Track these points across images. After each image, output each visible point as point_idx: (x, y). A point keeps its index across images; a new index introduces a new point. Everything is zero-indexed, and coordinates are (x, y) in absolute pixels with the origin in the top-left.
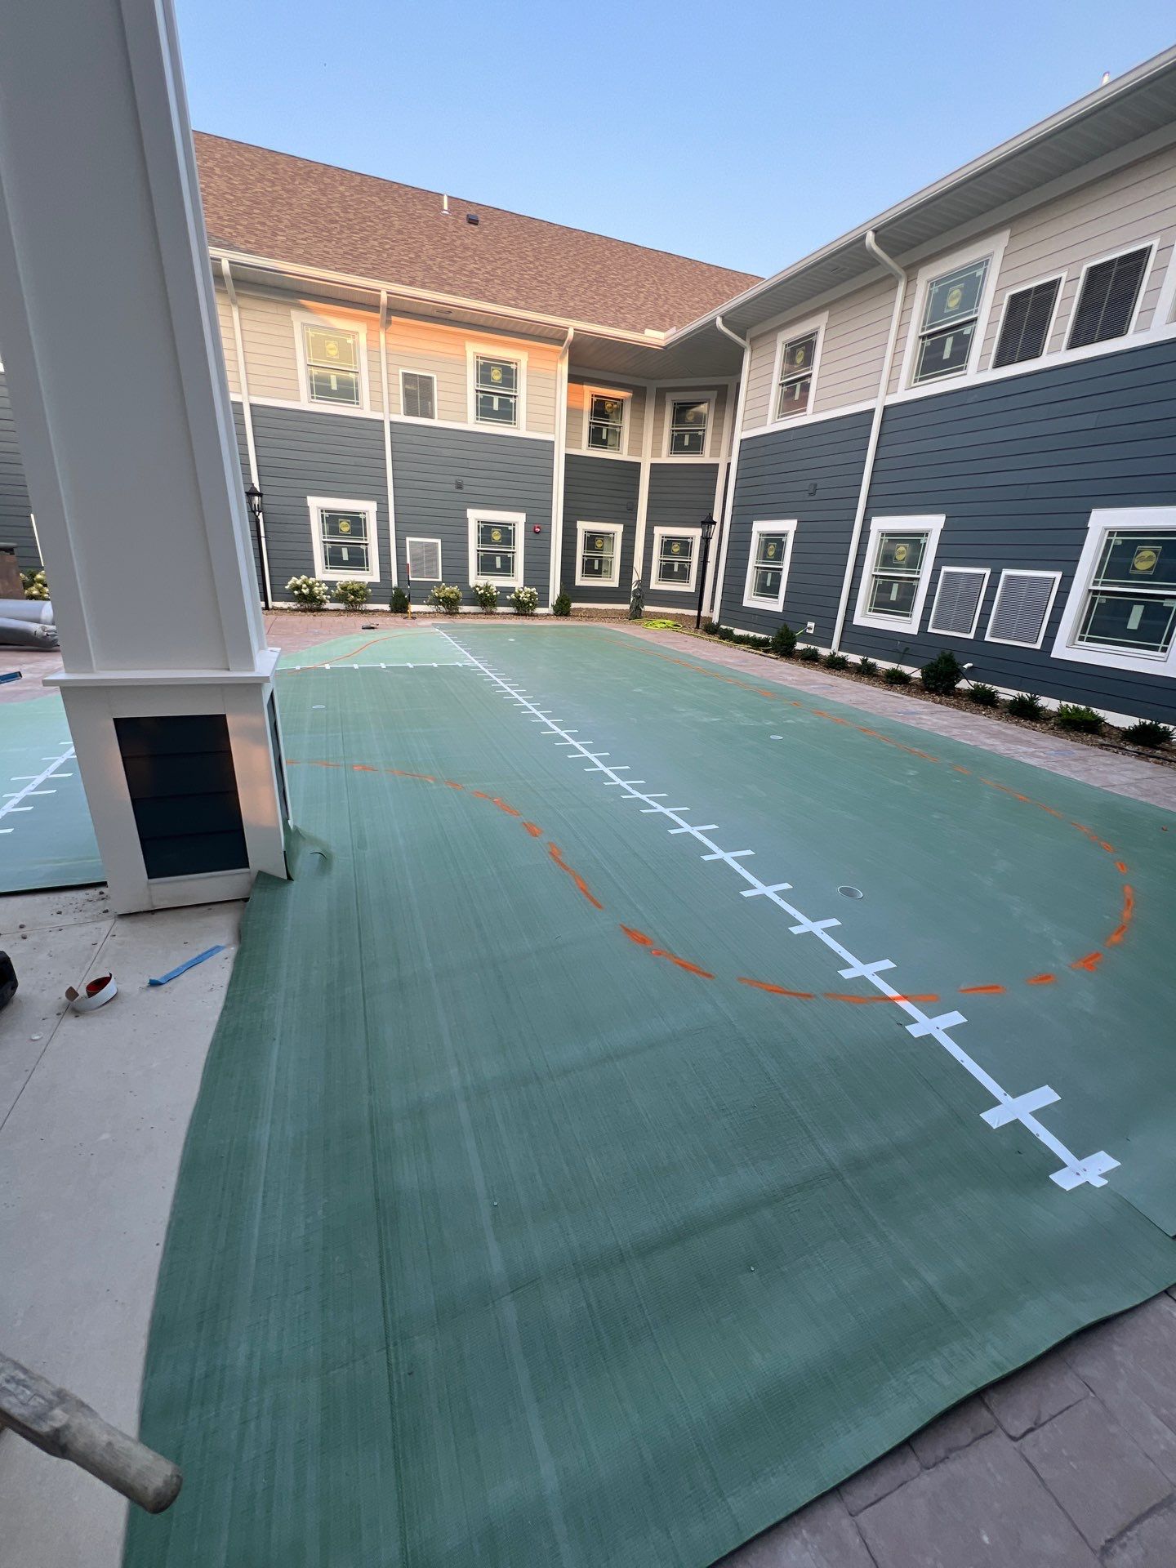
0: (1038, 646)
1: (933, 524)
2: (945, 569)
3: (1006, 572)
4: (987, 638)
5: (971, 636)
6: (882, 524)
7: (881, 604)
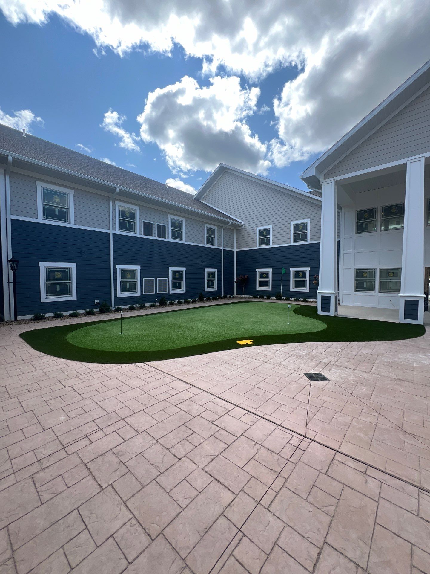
0: (167, 292)
1: (138, 268)
2: (144, 279)
3: (157, 279)
4: (158, 293)
5: (154, 293)
6: (119, 267)
7: (123, 289)
